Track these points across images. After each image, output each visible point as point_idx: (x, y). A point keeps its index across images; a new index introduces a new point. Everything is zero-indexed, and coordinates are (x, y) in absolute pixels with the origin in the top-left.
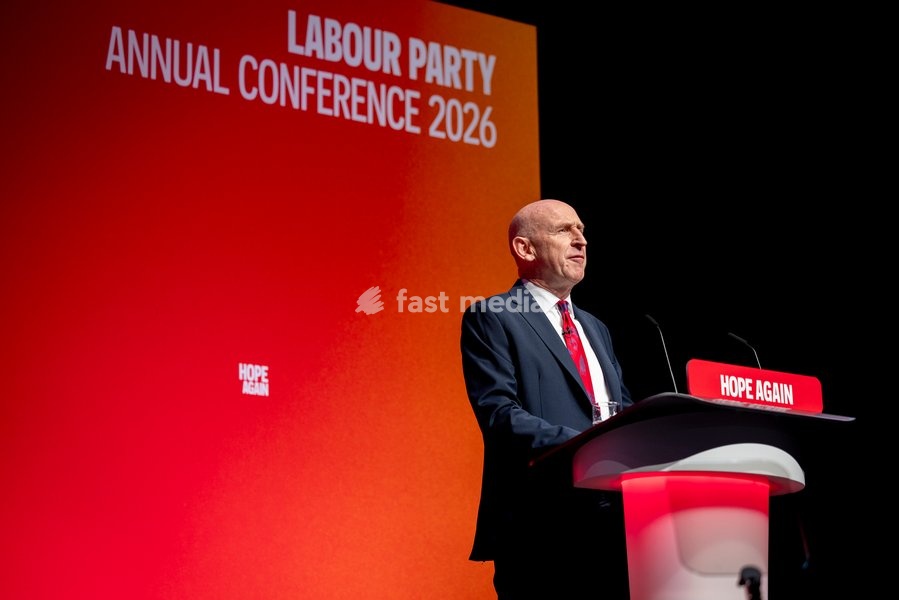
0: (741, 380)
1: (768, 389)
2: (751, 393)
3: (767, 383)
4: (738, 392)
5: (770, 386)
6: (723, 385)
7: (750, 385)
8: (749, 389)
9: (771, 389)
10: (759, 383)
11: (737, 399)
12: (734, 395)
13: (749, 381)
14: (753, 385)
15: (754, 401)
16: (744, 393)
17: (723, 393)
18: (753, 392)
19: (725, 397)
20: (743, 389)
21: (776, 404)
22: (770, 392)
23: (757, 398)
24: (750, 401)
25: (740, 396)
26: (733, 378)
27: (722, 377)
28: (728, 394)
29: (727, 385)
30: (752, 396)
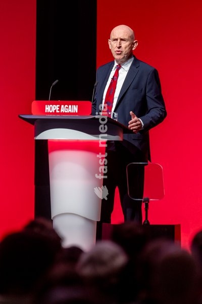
0: (54, 106)
1: (66, 108)
2: (58, 110)
3: (67, 106)
4: (53, 110)
5: (67, 107)
6: (46, 108)
9: (68, 108)
10: (62, 106)
11: (52, 113)
12: (51, 112)
13: (59, 106)
14: (60, 108)
16: (55, 111)
17: (46, 111)
18: (60, 110)
19: (47, 114)
20: (55, 109)
21: (70, 113)
22: (67, 109)
23: (61, 112)
24: (58, 114)
26: (51, 106)
27: (46, 106)
28: (48, 112)
29: (48, 108)
30: (59, 112)
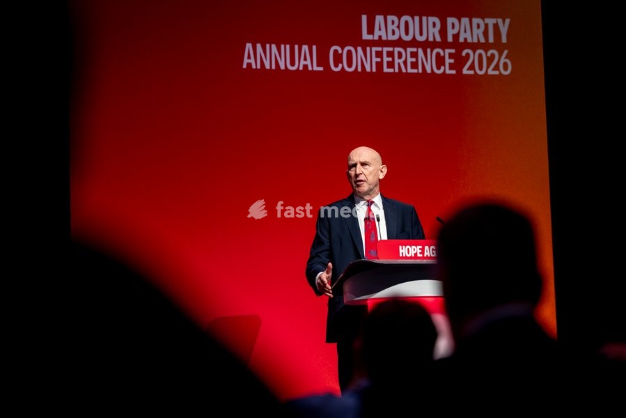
0: (413, 247)
1: (433, 250)
2: (420, 253)
3: (432, 247)
4: (412, 253)
6: (401, 251)
7: (420, 249)
8: (420, 251)
10: (427, 248)
11: (411, 258)
12: (409, 255)
13: (421, 247)
14: (423, 250)
15: (423, 258)
16: (416, 254)
17: (401, 255)
18: (423, 253)
19: (403, 258)
20: (415, 252)
22: (433, 252)
23: (425, 256)
24: (420, 258)
25: (413, 256)
26: (408, 247)
27: (400, 247)
28: (404, 255)
29: (403, 251)
30: (421, 255)
